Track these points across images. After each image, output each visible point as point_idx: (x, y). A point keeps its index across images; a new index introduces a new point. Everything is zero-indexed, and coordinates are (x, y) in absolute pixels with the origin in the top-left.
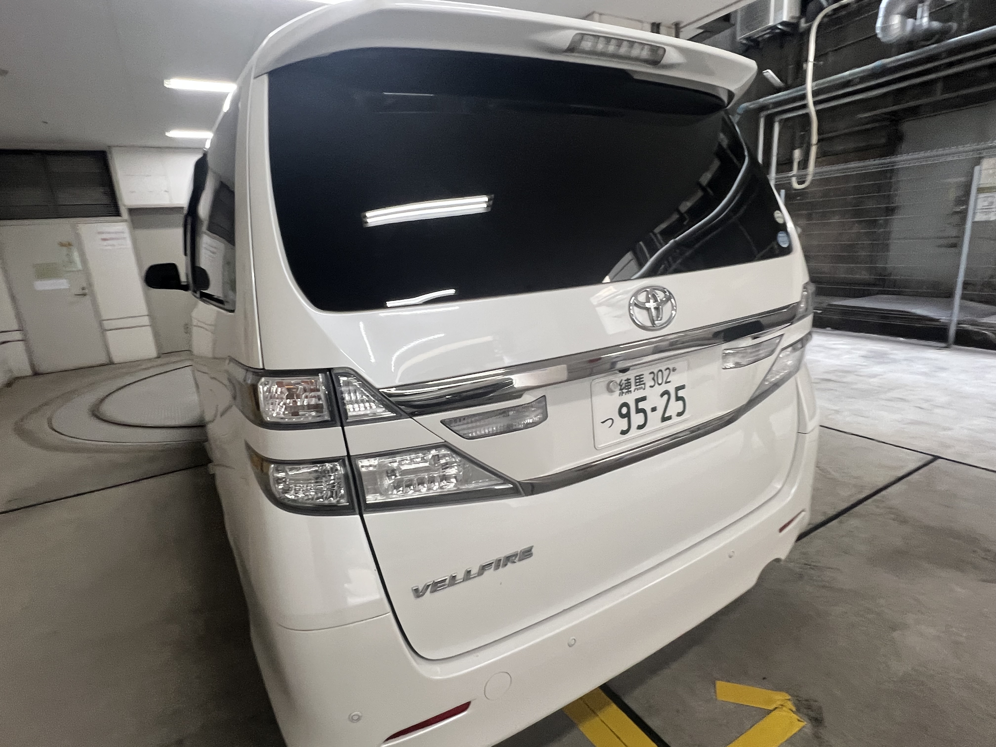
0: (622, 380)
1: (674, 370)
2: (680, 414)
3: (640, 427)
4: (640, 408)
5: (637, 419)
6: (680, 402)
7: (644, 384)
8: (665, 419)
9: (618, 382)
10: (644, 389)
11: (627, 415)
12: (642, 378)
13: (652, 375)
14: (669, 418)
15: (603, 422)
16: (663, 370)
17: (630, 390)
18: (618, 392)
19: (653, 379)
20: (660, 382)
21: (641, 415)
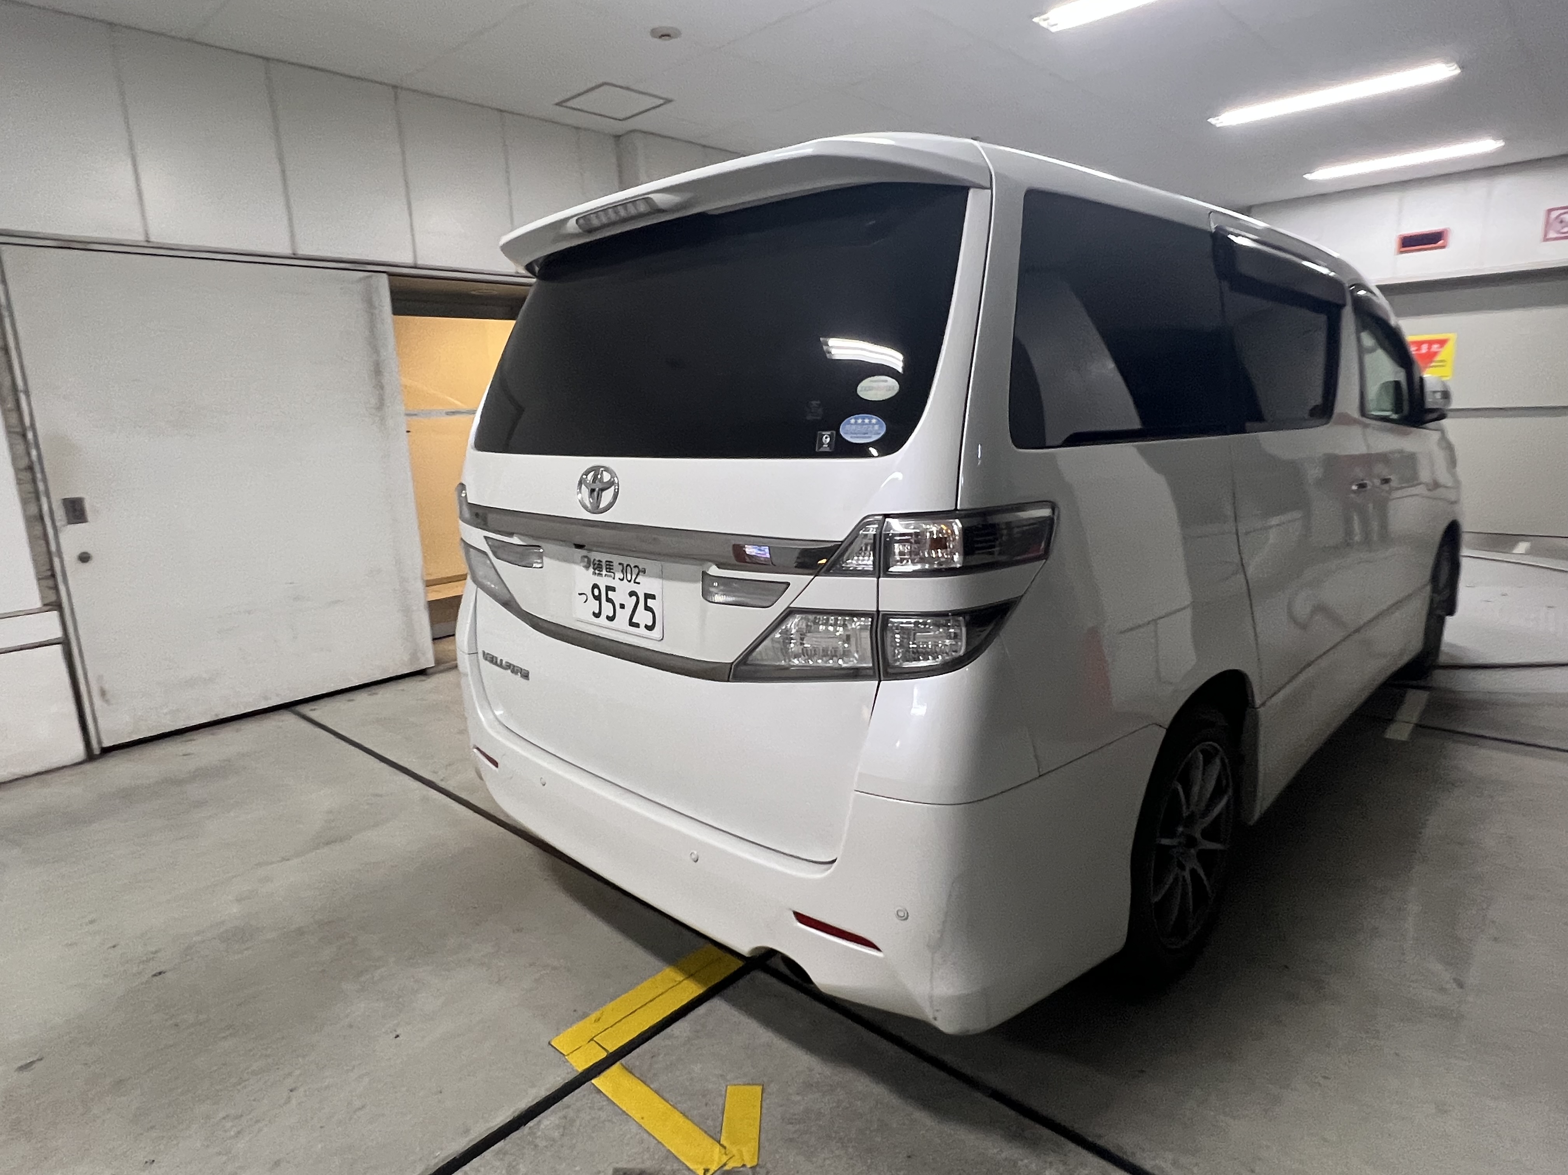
0: (594, 560)
1: (643, 571)
2: (648, 628)
3: (611, 619)
4: (610, 597)
5: (607, 609)
6: (650, 614)
7: (614, 573)
8: (632, 623)
9: (592, 560)
10: (614, 578)
11: (599, 599)
12: (612, 566)
13: (621, 567)
14: (638, 626)
15: (580, 594)
16: (632, 566)
17: (601, 573)
18: (591, 570)
19: (622, 571)
20: (629, 579)
21: (611, 606)
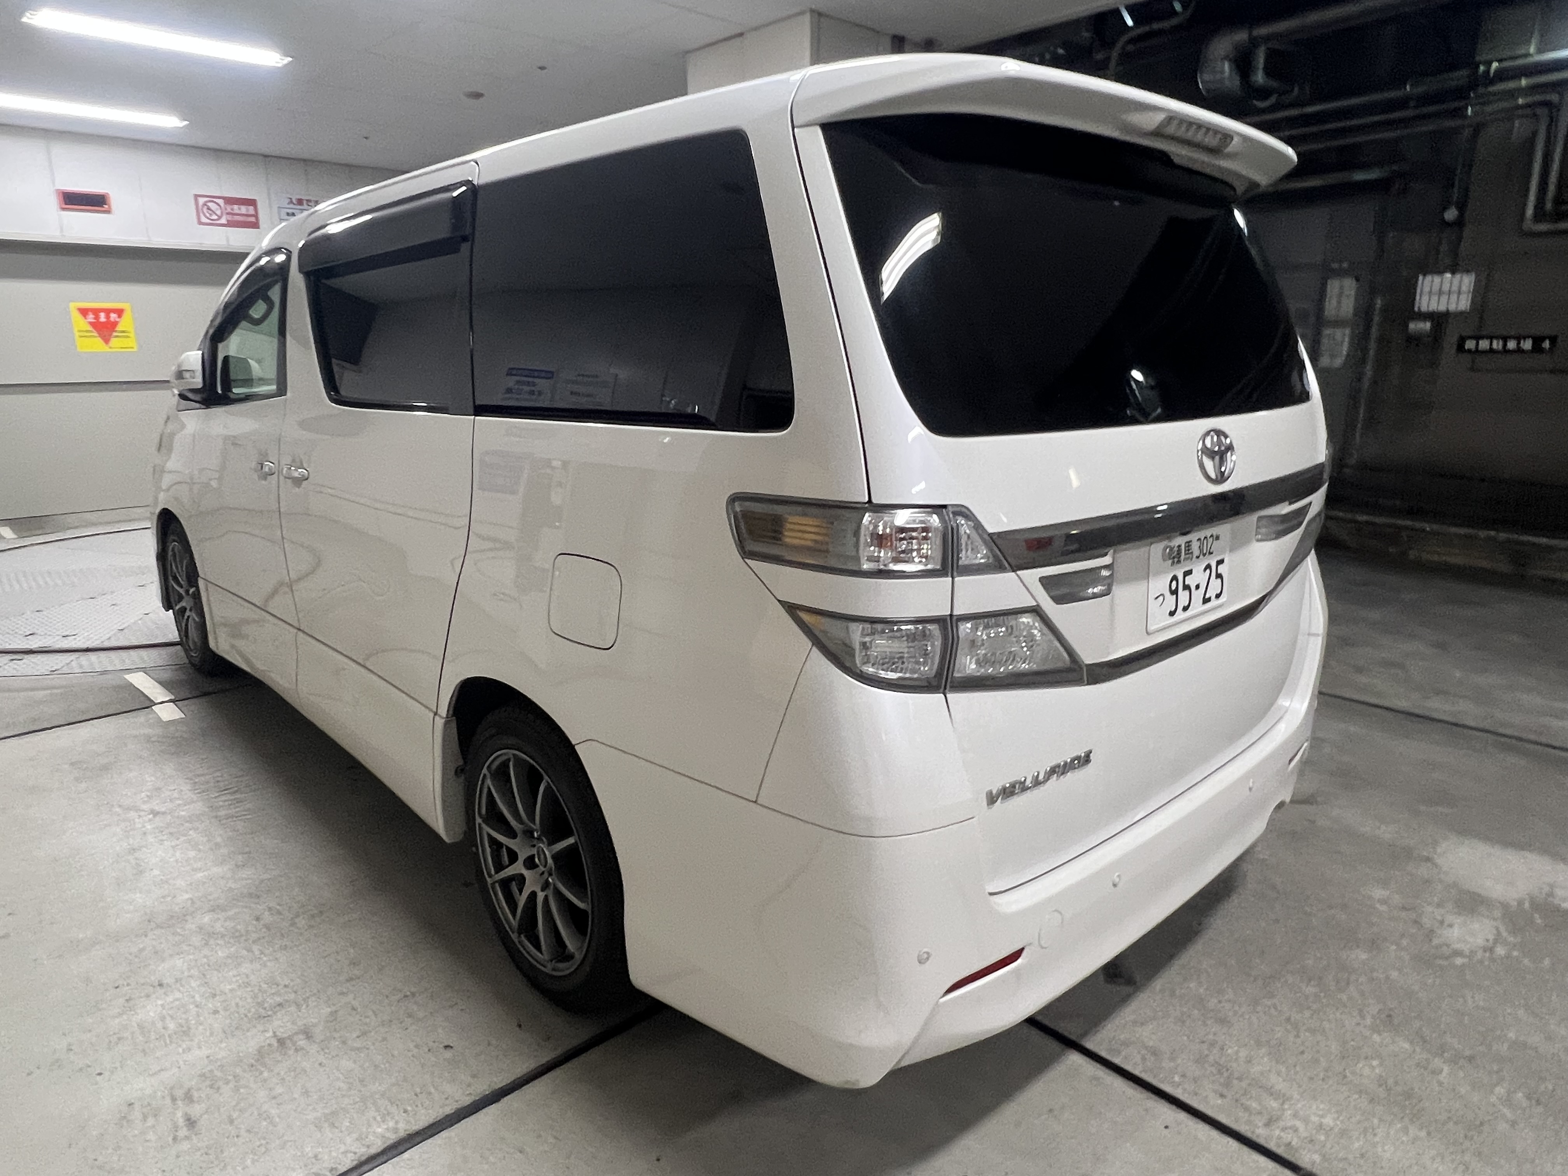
0: (1174, 546)
1: (1218, 538)
2: (1218, 596)
3: (1185, 609)
4: (1186, 583)
5: (1183, 598)
6: (1219, 580)
7: (1192, 553)
8: (1206, 601)
9: (1173, 549)
10: (1192, 560)
11: (1175, 592)
12: (1191, 546)
13: (1199, 543)
14: (1209, 600)
15: (1155, 600)
16: (1208, 537)
17: (1180, 559)
18: (1170, 561)
19: (1200, 548)
20: (1205, 553)
21: (1187, 592)
